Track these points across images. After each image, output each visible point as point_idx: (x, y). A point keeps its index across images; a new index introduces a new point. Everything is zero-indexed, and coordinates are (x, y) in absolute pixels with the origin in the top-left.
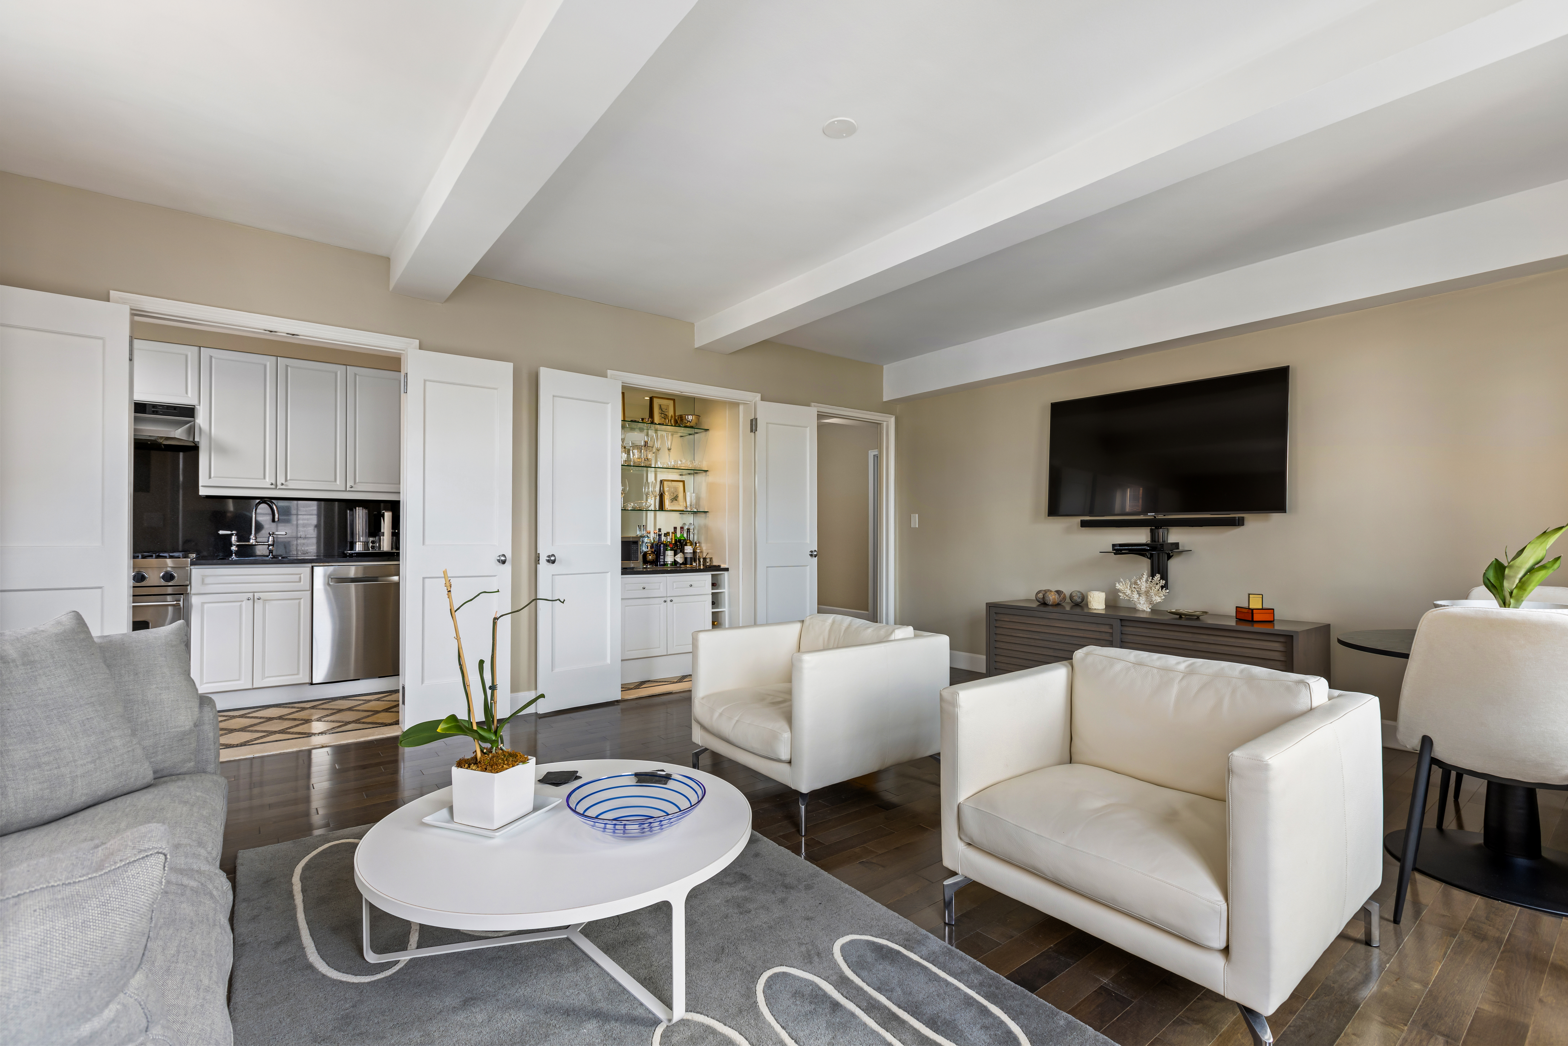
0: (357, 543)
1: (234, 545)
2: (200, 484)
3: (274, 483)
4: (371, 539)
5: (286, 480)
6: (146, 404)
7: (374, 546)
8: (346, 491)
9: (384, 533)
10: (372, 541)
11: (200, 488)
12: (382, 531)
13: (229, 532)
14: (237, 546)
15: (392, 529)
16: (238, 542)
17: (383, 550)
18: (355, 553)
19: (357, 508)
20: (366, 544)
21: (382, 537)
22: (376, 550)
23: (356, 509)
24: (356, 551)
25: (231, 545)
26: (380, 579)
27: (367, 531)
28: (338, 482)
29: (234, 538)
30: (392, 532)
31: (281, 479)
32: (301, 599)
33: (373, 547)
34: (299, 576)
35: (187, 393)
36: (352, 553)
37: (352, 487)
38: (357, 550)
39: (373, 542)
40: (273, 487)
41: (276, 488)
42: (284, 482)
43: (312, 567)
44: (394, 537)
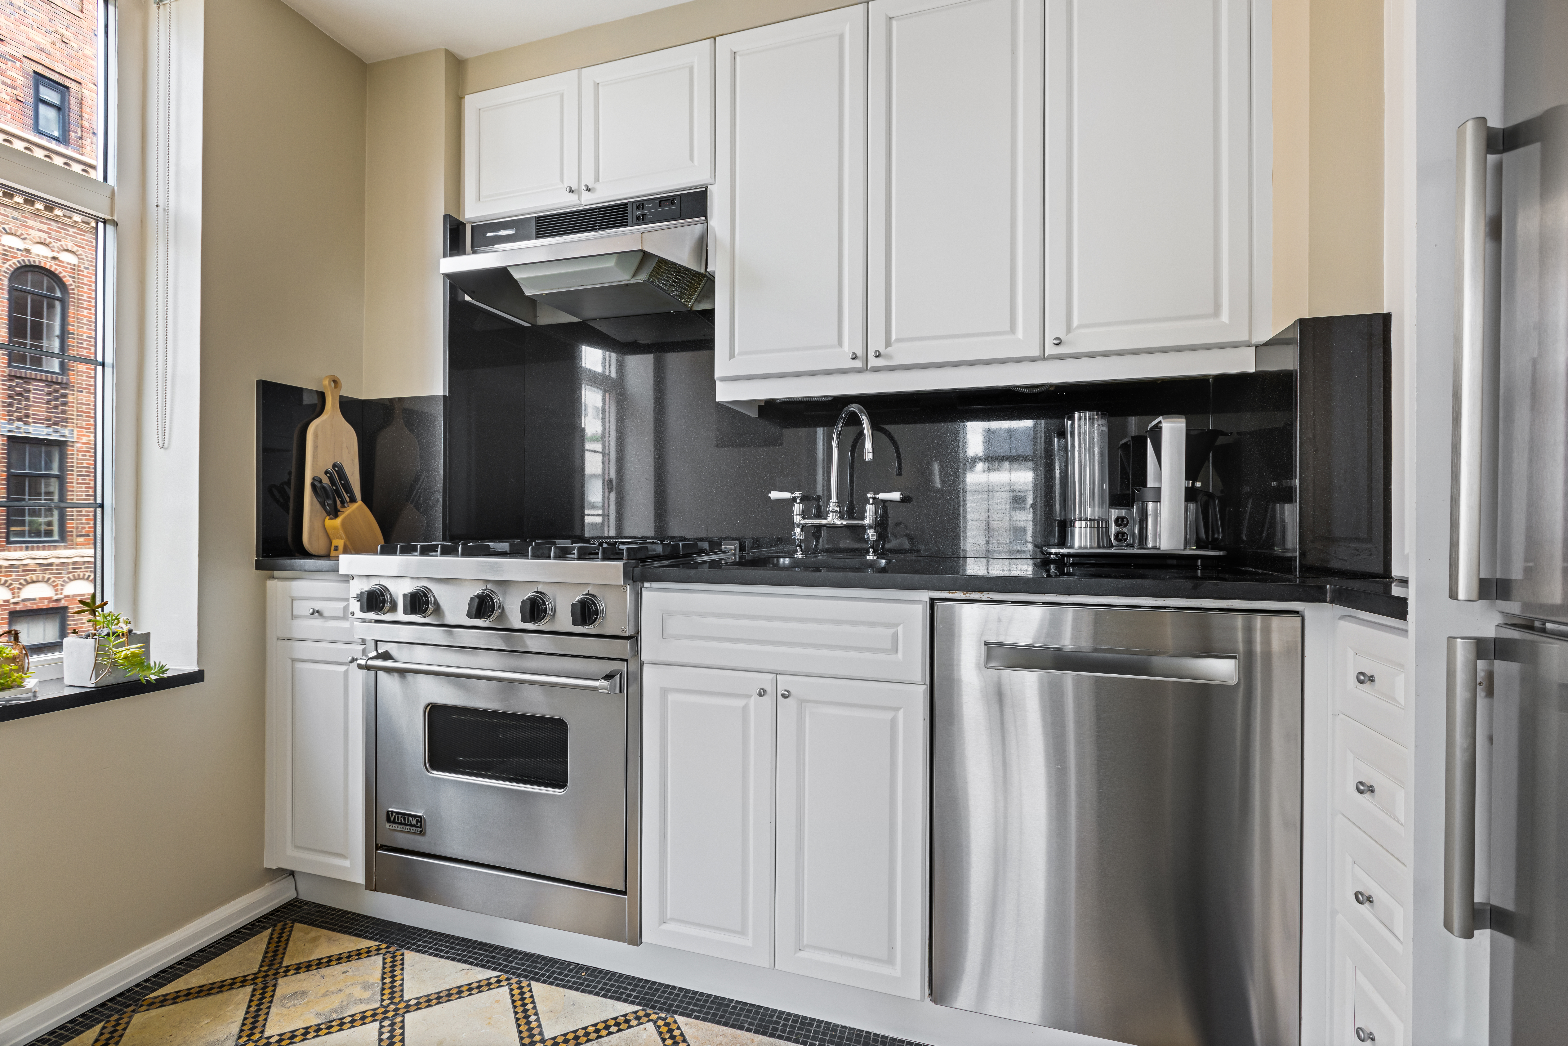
0: (1077, 524)
1: (798, 526)
2: (717, 374)
3: (859, 353)
4: (1114, 513)
5: (888, 343)
6: (626, 204)
7: (1123, 534)
8: (1042, 358)
9: (1158, 490)
10: (1117, 520)
11: (719, 385)
12: (1151, 484)
13: (787, 495)
14: (803, 527)
15: (1187, 478)
16: (804, 518)
17: (1155, 548)
18: (1069, 555)
19: (1076, 415)
20: (1101, 525)
21: (1150, 505)
22: (1131, 546)
23: (1072, 418)
24: (1072, 547)
25: (793, 525)
26: (1157, 661)
27: (1106, 486)
28: (1020, 334)
29: (797, 509)
30: (1187, 489)
31: (876, 343)
32: (898, 709)
33: (1120, 537)
34: (893, 630)
35: (692, 158)
36: (1063, 556)
37: (1059, 343)
38: (1077, 544)
39: (1120, 522)
40: (858, 364)
41: (864, 370)
42: (882, 351)
43: (932, 601)
44: (1192, 506)
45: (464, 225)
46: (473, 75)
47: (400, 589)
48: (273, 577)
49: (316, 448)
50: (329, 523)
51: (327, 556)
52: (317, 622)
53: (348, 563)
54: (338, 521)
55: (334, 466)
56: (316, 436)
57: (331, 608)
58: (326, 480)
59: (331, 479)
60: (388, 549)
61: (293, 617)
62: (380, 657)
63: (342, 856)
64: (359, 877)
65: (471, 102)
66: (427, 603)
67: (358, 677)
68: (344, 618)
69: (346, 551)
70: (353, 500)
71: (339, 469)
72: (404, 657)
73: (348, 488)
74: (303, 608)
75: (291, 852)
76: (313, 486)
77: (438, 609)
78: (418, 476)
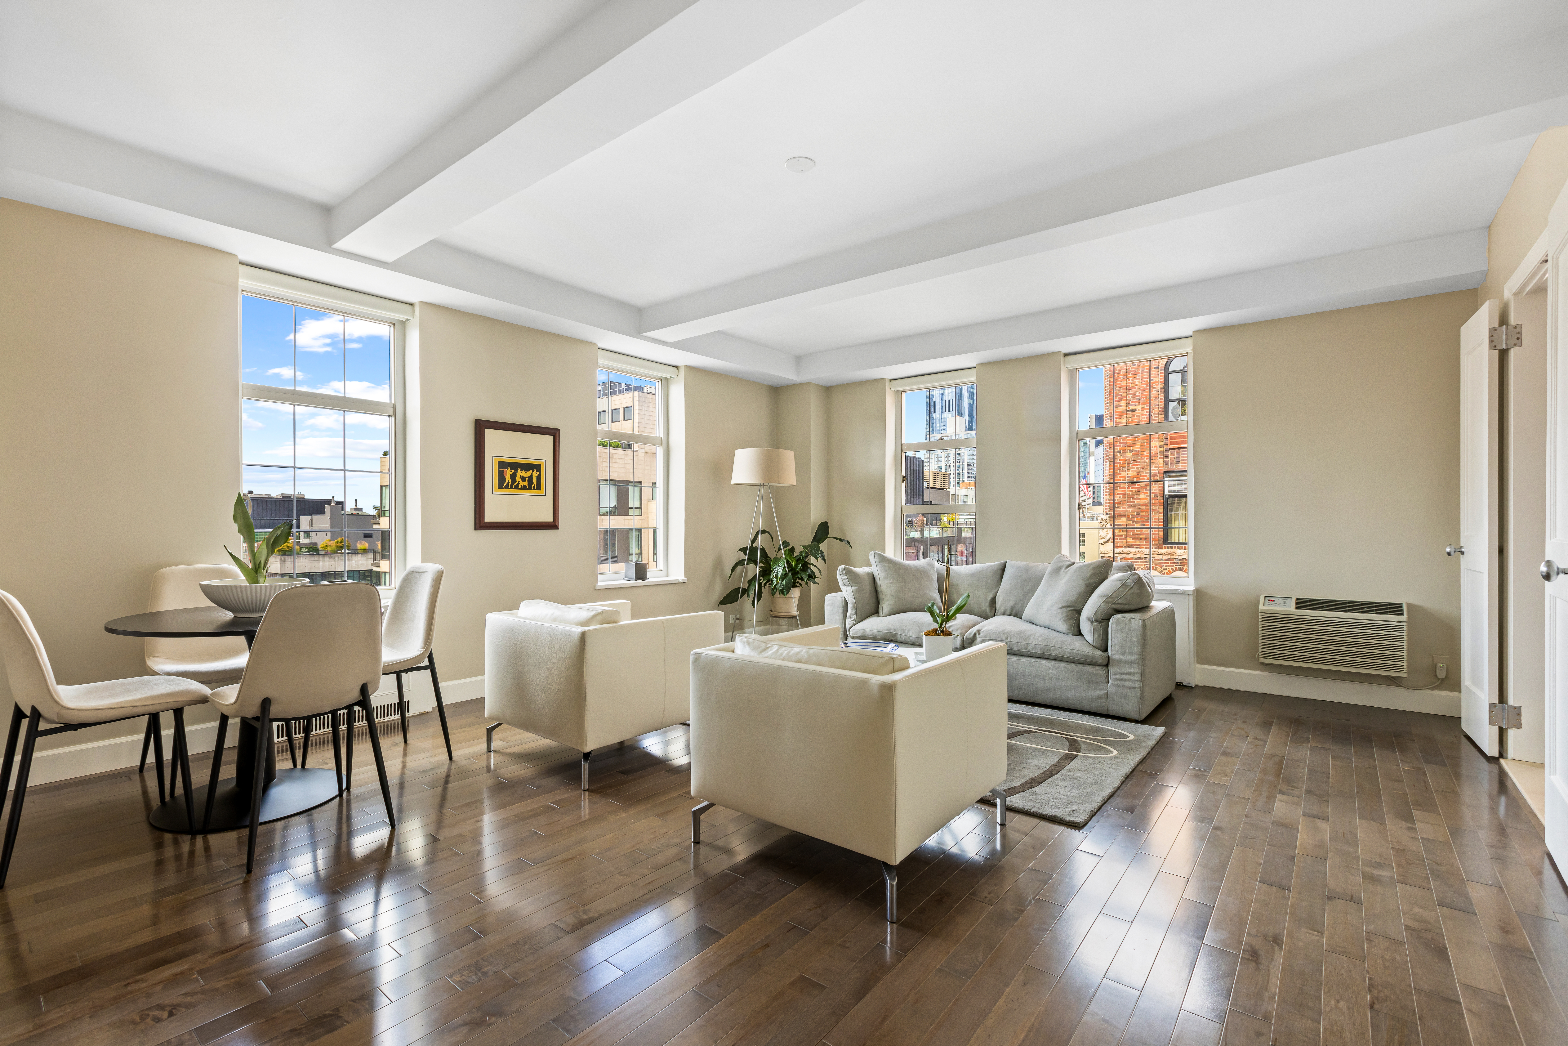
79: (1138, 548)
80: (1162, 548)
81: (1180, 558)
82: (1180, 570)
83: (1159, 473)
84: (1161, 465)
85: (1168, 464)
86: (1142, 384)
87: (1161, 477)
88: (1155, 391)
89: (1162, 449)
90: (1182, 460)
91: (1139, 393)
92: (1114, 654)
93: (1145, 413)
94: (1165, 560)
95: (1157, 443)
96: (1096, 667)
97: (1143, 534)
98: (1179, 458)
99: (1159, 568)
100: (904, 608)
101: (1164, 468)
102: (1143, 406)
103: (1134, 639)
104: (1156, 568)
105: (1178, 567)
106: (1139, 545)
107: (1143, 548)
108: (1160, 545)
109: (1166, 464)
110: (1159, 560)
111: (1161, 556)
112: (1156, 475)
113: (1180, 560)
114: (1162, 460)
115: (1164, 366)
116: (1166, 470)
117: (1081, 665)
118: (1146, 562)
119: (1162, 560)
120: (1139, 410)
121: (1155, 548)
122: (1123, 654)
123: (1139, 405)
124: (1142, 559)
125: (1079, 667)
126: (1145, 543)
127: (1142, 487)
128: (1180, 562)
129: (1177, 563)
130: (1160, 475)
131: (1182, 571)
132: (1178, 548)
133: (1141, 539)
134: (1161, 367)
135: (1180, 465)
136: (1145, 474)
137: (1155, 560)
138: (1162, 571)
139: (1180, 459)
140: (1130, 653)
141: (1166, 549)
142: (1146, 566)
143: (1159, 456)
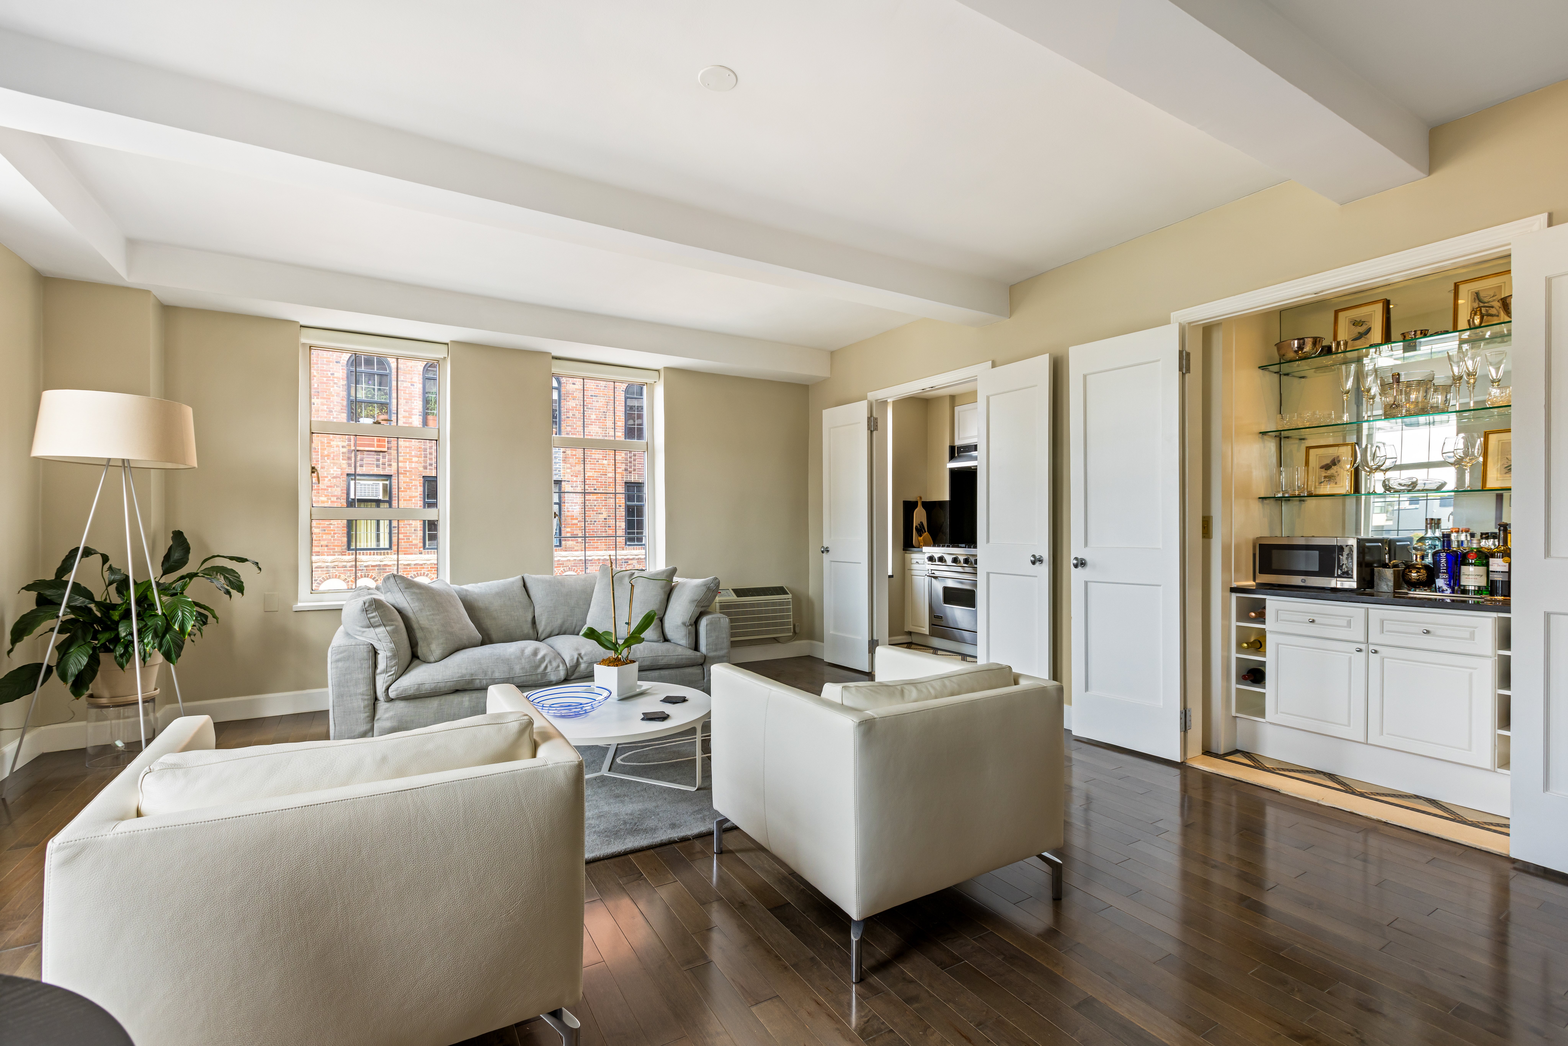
45: (955, 446)
46: (957, 401)
47: (936, 556)
48: (906, 553)
49: (916, 517)
50: (919, 538)
51: (919, 548)
52: (917, 565)
53: (925, 549)
54: (922, 537)
55: (921, 522)
56: (916, 514)
57: (920, 561)
58: (919, 527)
59: (920, 526)
60: (934, 546)
61: (912, 564)
62: (932, 574)
63: (923, 627)
64: (927, 633)
65: (956, 409)
66: (943, 559)
67: (927, 578)
68: (924, 564)
69: (923, 546)
70: (925, 532)
71: (922, 523)
72: (937, 574)
73: (924, 529)
74: (914, 561)
75: (911, 626)
76: (915, 528)
77: (945, 561)
78: (943, 523)
79: (319, 555)
80: (345, 555)
81: (365, 564)
82: (365, 577)
83: (342, 475)
84: (345, 466)
85: (351, 466)
86: (321, 377)
87: (343, 479)
88: (337, 386)
89: (345, 450)
90: (366, 464)
91: (318, 385)
92: (709, 652)
93: (326, 409)
94: (350, 567)
95: (339, 443)
96: (695, 667)
97: (324, 540)
98: (363, 460)
99: (343, 577)
100: (457, 646)
101: (347, 470)
102: (323, 400)
103: (724, 636)
104: (340, 576)
105: (363, 573)
106: (319, 552)
107: (325, 555)
108: (343, 552)
109: (349, 466)
110: (342, 567)
111: (345, 564)
112: (339, 477)
113: (365, 566)
114: (344, 462)
115: (346, 362)
116: (349, 473)
117: (683, 668)
118: (328, 571)
119: (346, 567)
120: (317, 404)
121: (339, 555)
122: (716, 650)
123: (318, 398)
124: (323, 568)
125: (681, 670)
126: (326, 550)
127: (322, 489)
128: (365, 568)
129: (362, 570)
130: (342, 477)
131: (368, 577)
132: (363, 554)
133: (322, 546)
134: (343, 363)
135: (364, 468)
136: (326, 475)
137: (338, 567)
138: (346, 579)
139: (364, 462)
140: (721, 649)
141: (349, 555)
142: (327, 575)
143: (341, 457)
